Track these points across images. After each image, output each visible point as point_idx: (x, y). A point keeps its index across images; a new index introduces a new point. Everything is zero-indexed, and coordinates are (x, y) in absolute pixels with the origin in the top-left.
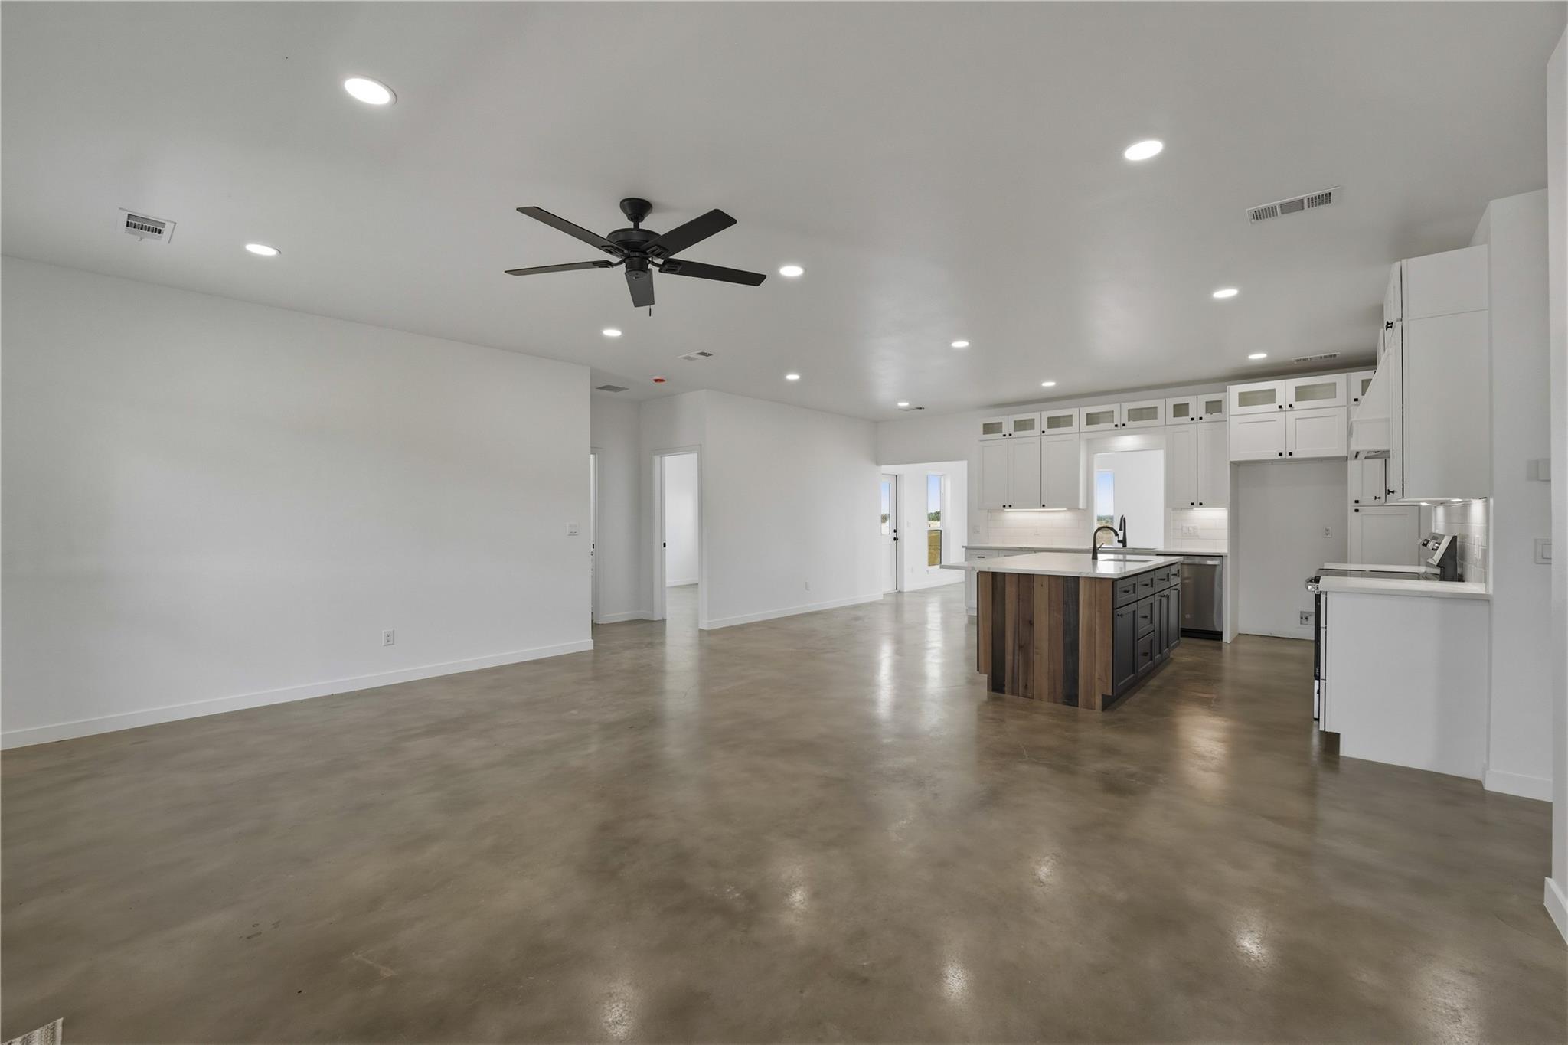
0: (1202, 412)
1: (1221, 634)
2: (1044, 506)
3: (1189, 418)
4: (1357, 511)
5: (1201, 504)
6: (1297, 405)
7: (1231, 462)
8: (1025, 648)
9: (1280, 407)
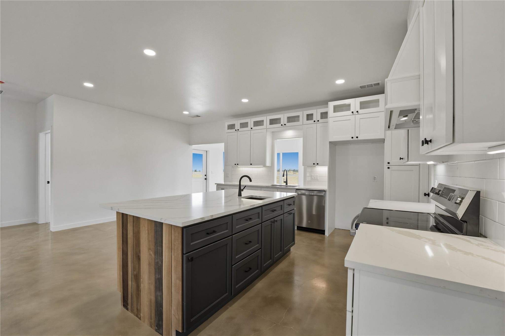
0: (319, 118)
1: (324, 231)
2: (251, 164)
3: (313, 121)
4: (389, 168)
5: (318, 164)
6: (361, 111)
7: (330, 142)
8: (137, 277)
9: (353, 112)
